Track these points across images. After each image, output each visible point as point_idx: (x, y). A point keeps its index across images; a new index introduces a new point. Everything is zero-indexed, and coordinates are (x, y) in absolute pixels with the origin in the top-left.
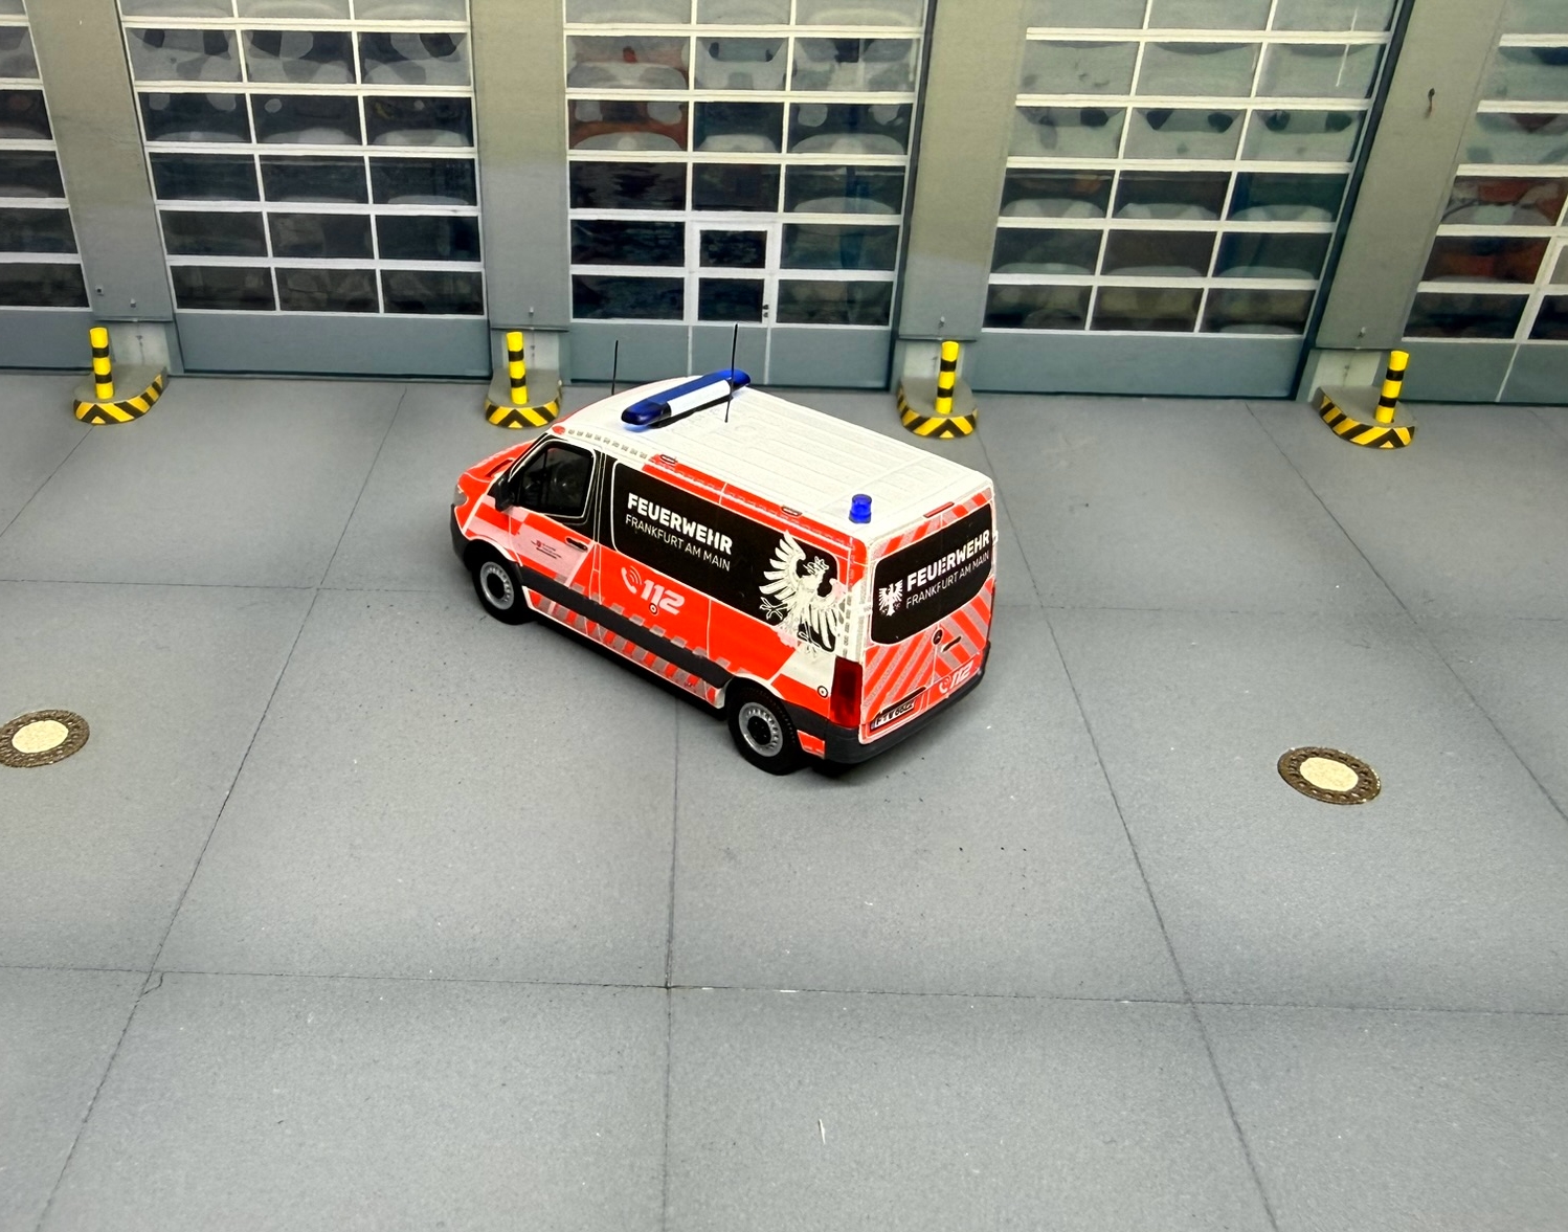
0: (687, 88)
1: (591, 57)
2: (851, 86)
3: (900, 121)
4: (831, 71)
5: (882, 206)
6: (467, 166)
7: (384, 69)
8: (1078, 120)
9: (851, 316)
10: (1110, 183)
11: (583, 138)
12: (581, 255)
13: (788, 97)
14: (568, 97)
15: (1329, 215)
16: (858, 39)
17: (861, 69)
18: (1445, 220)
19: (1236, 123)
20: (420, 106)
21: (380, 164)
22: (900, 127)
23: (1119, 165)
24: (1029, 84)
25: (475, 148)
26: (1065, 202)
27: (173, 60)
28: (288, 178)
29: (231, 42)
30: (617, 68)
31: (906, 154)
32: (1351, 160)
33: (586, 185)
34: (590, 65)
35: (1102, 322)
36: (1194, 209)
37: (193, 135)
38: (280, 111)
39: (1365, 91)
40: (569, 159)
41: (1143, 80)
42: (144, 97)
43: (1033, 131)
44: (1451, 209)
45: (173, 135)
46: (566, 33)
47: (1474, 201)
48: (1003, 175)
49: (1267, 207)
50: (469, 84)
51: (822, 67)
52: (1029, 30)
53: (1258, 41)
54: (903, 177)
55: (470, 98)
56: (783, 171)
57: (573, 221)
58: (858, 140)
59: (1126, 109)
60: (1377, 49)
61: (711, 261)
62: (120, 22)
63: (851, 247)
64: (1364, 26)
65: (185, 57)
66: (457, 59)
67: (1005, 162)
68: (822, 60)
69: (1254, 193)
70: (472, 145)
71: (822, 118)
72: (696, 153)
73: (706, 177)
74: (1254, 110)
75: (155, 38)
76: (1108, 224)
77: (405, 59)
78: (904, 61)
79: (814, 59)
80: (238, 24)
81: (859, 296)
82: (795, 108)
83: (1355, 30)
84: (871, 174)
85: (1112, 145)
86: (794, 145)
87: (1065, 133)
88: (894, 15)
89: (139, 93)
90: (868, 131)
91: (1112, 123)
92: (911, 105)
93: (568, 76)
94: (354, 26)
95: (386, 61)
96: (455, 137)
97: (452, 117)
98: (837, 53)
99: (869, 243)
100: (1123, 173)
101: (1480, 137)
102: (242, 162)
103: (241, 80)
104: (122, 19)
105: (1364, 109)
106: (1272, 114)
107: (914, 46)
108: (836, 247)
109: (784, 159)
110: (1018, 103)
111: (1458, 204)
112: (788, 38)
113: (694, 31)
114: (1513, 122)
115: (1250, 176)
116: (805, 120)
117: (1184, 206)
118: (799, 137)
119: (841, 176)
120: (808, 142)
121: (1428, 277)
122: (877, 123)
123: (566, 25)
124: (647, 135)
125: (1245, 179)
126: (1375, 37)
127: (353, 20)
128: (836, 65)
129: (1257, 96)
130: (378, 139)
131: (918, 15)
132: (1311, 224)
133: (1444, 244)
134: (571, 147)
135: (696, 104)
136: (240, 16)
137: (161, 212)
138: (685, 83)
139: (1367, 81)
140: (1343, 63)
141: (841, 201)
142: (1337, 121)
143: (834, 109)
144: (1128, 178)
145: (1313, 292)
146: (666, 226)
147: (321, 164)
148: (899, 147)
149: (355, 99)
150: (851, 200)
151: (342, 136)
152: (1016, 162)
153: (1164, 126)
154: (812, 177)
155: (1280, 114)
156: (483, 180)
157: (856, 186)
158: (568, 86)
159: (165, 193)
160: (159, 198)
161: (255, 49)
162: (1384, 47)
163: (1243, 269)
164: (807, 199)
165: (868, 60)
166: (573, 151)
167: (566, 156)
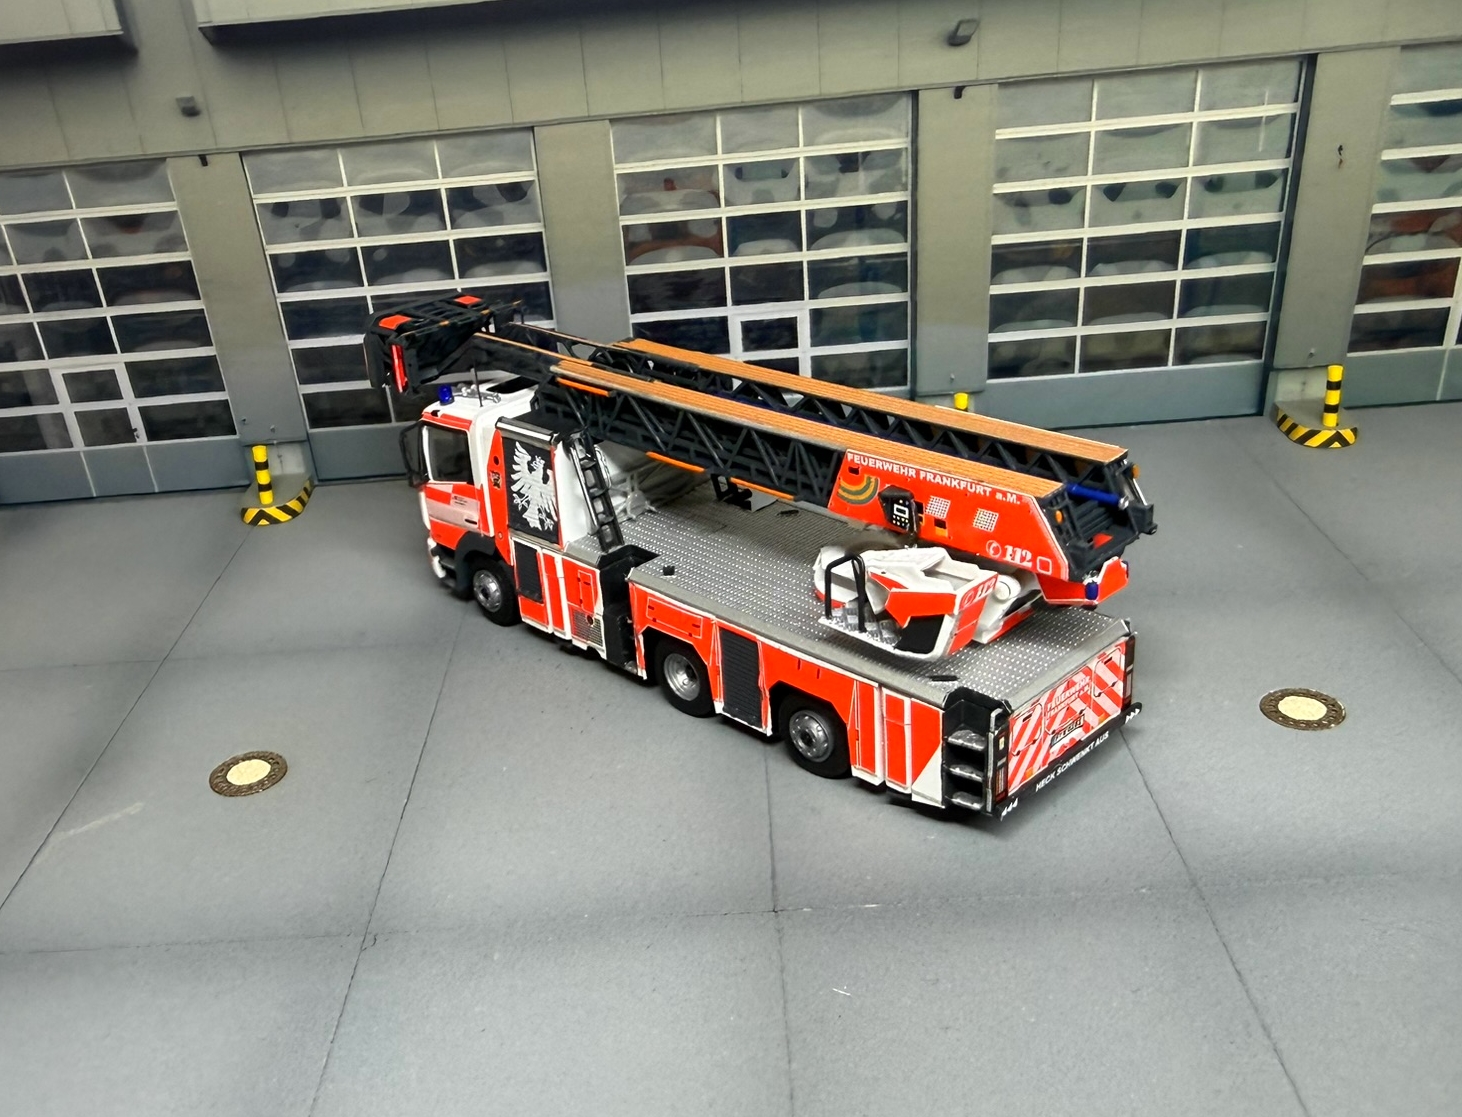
0: (720, 206)
1: (638, 190)
2: (853, 191)
3: (898, 216)
4: (838, 180)
5: (889, 286)
6: (543, 288)
7: (469, 216)
8: (1048, 200)
9: (875, 381)
10: (1081, 248)
11: (636, 254)
13: (803, 206)
14: (622, 224)
15: (1270, 258)
16: (855, 154)
17: (862, 177)
18: (1368, 251)
19: (1179, 189)
20: (500, 243)
22: (900, 220)
23: (1086, 233)
24: (1002, 175)
25: (548, 272)
26: (1046, 268)
27: (295, 226)
29: (343, 207)
30: (662, 196)
31: (906, 241)
32: (1281, 210)
33: (643, 293)
34: (639, 195)
35: (1089, 364)
36: (1154, 264)
37: (318, 284)
38: (386, 258)
39: (1284, 152)
40: (627, 273)
41: (1098, 161)
42: (274, 257)
43: (1011, 213)
44: (1371, 243)
45: (299, 286)
46: (616, 172)
47: (1391, 232)
48: (990, 252)
49: (1215, 256)
50: (540, 221)
51: (829, 179)
52: (997, 131)
53: (1188, 121)
54: (906, 261)
55: (541, 233)
56: (805, 266)
57: (634, 325)
58: (865, 234)
59: (1086, 187)
60: (1290, 118)
61: (753, 346)
62: (252, 200)
63: (869, 323)
64: (1275, 100)
65: (308, 222)
66: (529, 202)
67: (990, 240)
68: (827, 173)
69: (1202, 245)
70: (545, 269)
71: (834, 219)
72: (731, 258)
73: (742, 277)
74: (1193, 178)
75: (281, 209)
76: (1083, 283)
77: (485, 206)
78: (897, 167)
79: (822, 173)
80: (347, 192)
81: (879, 363)
82: (811, 214)
83: (1268, 104)
85: (1078, 218)
86: (813, 243)
87: (1035, 210)
88: (883, 131)
89: (270, 255)
90: (873, 227)
91: (1076, 199)
92: (906, 202)
93: (621, 206)
94: (442, 184)
95: (470, 209)
96: (531, 264)
97: (528, 249)
98: (839, 166)
99: (883, 319)
100: (1091, 240)
101: (1387, 181)
102: (356, 303)
103: (353, 236)
104: (253, 196)
105: (1284, 167)
106: (1208, 180)
107: (904, 153)
108: (856, 324)
109: (805, 256)
110: (996, 192)
111: (1375, 239)
112: (797, 159)
113: (721, 160)
114: (1411, 164)
115: (1198, 231)
116: (819, 223)
117: (1145, 262)
118: (816, 237)
119: (855, 265)
120: (823, 241)
121: (1361, 300)
122: (880, 220)
123: (615, 166)
124: (689, 248)
125: (1193, 234)
126: (1286, 108)
127: (441, 179)
128: (841, 175)
129: (1194, 165)
130: (469, 273)
131: (903, 128)
132: (1255, 266)
133: (1370, 271)
134: (627, 265)
135: (727, 218)
136: (349, 185)
137: (292, 350)
138: (716, 201)
139: (1285, 143)
140: (1262, 132)
141: (856, 286)
142: (1264, 180)
143: (844, 212)
144: (1095, 243)
145: (1264, 322)
146: (712, 320)
148: (901, 238)
149: (446, 243)
150: (864, 284)
151: (435, 273)
152: (999, 240)
153: (1120, 197)
154: (827, 269)
155: (1218, 176)
156: (556, 299)
157: (868, 272)
158: (621, 214)
159: (295, 334)
160: (290, 339)
161: (363, 210)
162: (1294, 116)
163: (1202, 309)
164: (828, 287)
165: (867, 169)
166: (630, 267)
167: (623, 271)
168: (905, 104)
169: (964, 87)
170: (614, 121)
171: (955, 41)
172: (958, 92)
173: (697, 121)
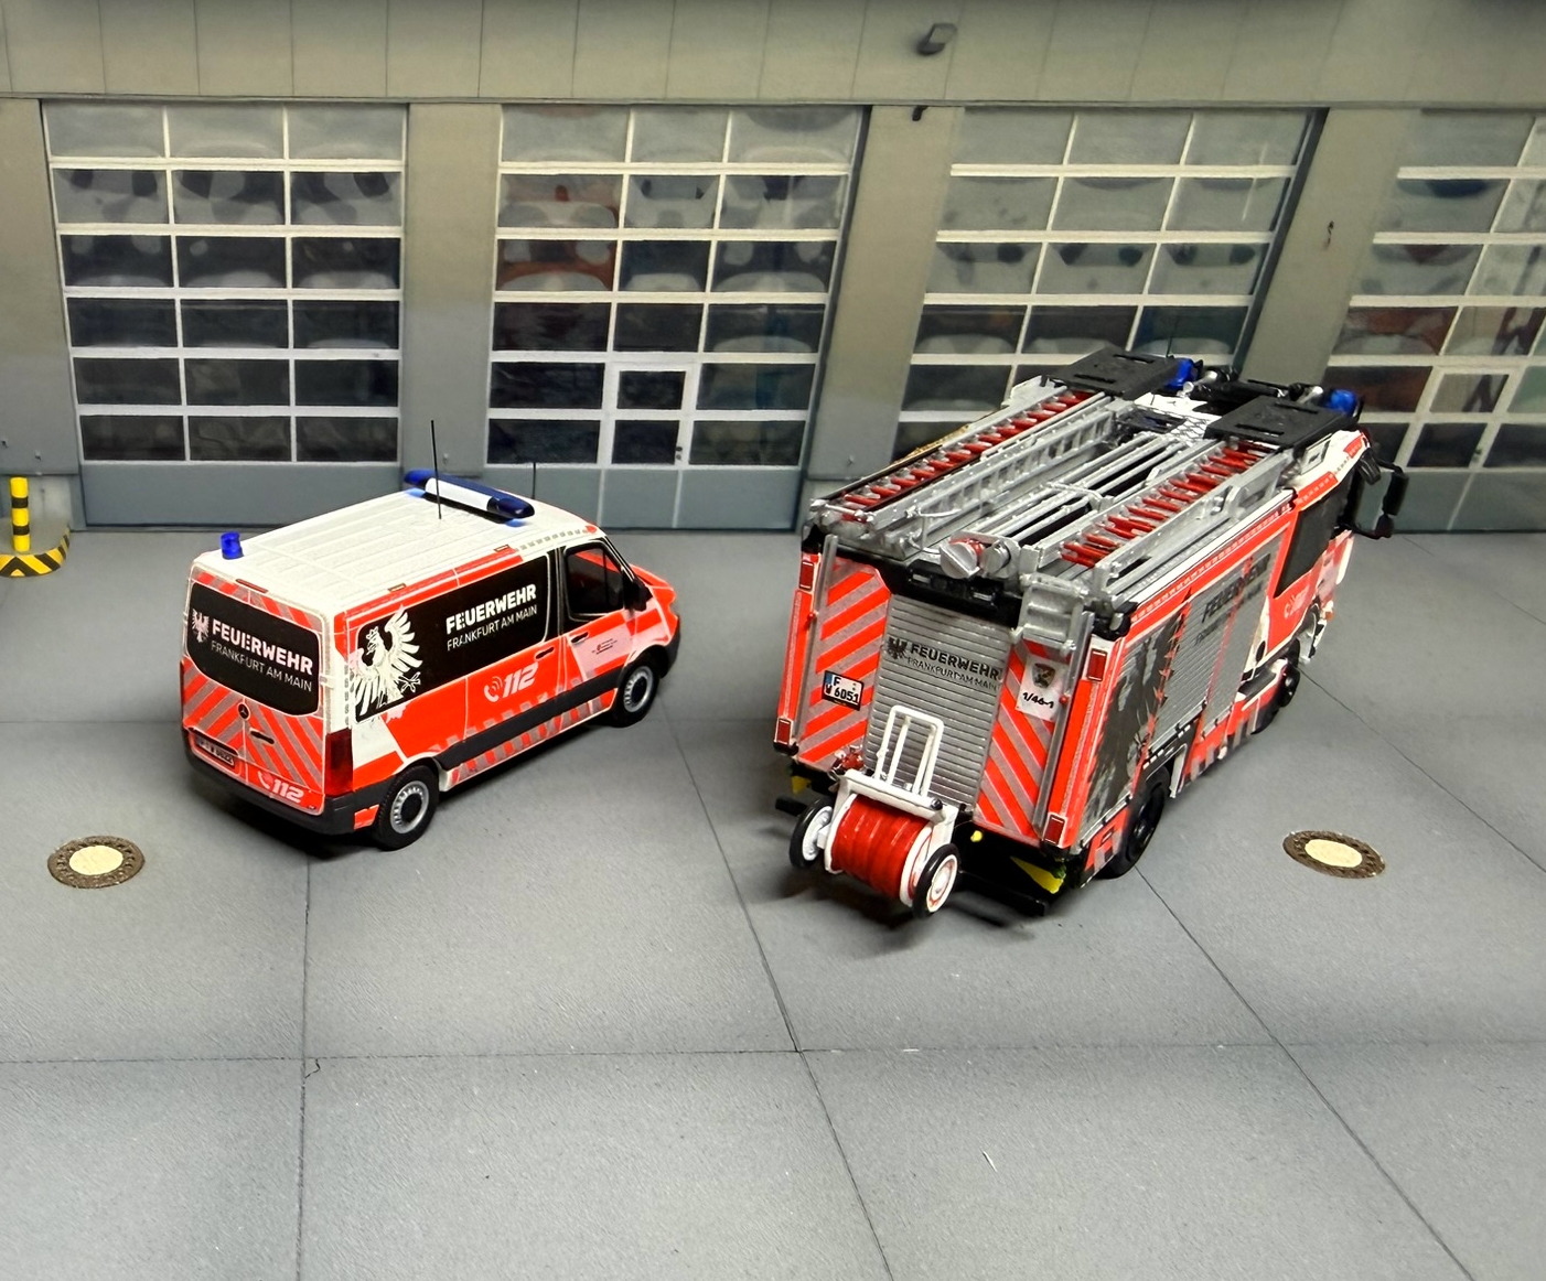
0: (617, 226)
1: (523, 197)
2: (778, 223)
3: (824, 258)
4: (759, 209)
5: (801, 345)
6: (392, 309)
7: (315, 209)
8: (995, 256)
9: (765, 457)
10: (1022, 317)
11: (512, 278)
12: (499, 399)
13: (715, 235)
14: (498, 236)
15: (1228, 348)
16: (787, 176)
17: (789, 207)
18: (1336, 351)
19: (1145, 257)
20: (348, 247)
21: (304, 308)
22: (822, 265)
23: (1032, 300)
24: (950, 221)
25: (400, 290)
26: (977, 338)
27: (99, 201)
28: (208, 323)
29: (160, 183)
30: (549, 207)
31: (827, 291)
32: (1252, 293)
33: (511, 327)
34: (523, 203)
36: (1100, 343)
37: (117, 278)
38: (206, 253)
39: (1268, 226)
40: (495, 300)
41: (1060, 216)
42: (67, 240)
43: (951, 267)
44: (1342, 339)
45: (94, 278)
46: (500, 172)
47: (1364, 331)
48: (924, 312)
50: (400, 225)
51: (751, 205)
52: (954, 166)
53: (1170, 175)
54: (822, 315)
55: (398, 240)
56: (705, 310)
57: (494, 364)
58: (781, 278)
59: (1041, 244)
60: (1283, 182)
61: (630, 402)
62: (47, 163)
63: (767, 386)
64: (1271, 160)
65: (111, 198)
66: (390, 199)
67: (922, 299)
68: (750, 198)
69: (1158, 326)
70: (397, 286)
71: (748, 255)
72: (621, 293)
73: (630, 317)
74: (1163, 245)
75: (82, 178)
76: (1017, 360)
77: (336, 199)
78: (831, 198)
79: (743, 196)
80: (168, 164)
81: (769, 436)
82: (723, 246)
83: (1263, 164)
84: (792, 312)
85: (1027, 282)
86: (719, 284)
87: (981, 268)
88: (823, 152)
89: (62, 236)
90: (793, 269)
91: (1027, 260)
92: (835, 243)
93: (500, 216)
94: (287, 166)
95: (318, 201)
96: (382, 279)
97: (380, 258)
98: (765, 190)
99: (784, 382)
100: (1035, 308)
101: (1373, 268)
102: (162, 307)
103: (168, 222)
104: (50, 158)
105: (1266, 242)
106: (1179, 248)
107: (842, 183)
108: (753, 386)
109: (708, 298)
110: (938, 240)
111: (1349, 335)
112: (718, 176)
113: (627, 169)
114: (1405, 253)
115: (1155, 309)
116: (730, 259)
117: (1091, 340)
118: (725, 275)
119: (762, 314)
120: (732, 281)
122: (801, 262)
123: (500, 164)
124: (571, 277)
125: (1150, 312)
126: (1280, 171)
127: (286, 159)
128: (765, 203)
129: (1168, 229)
130: (305, 281)
131: (847, 151)
133: (1337, 374)
134: (497, 289)
135: (624, 242)
136: (171, 156)
137: (75, 359)
138: (615, 222)
139: (1271, 215)
140: (1250, 198)
141: (761, 340)
142: (1240, 254)
143: (761, 248)
144: (1039, 313)
146: (586, 367)
147: (242, 307)
148: (822, 285)
149: (283, 240)
150: (770, 338)
151: (265, 278)
152: (933, 299)
153: (1077, 260)
154: (735, 315)
155: (1187, 248)
156: (407, 324)
157: (777, 325)
158: (499, 226)
159: (81, 339)
160: (73, 345)
161: (184, 189)
162: (1289, 180)
164: (728, 338)
165: (796, 197)
166: (500, 293)
167: (491, 297)
168: (854, 122)
169: (925, 107)
170: (508, 107)
171: (926, 49)
172: (918, 113)
173: (605, 117)
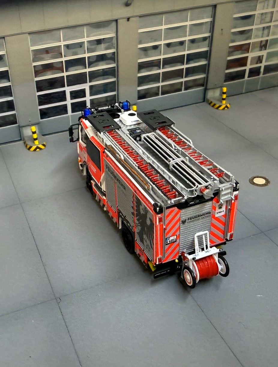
0: (62, 57)
1: (38, 54)
2: (101, 50)
3: (113, 56)
4: (96, 47)
5: (111, 77)
6: (9, 87)
8: (152, 48)
10: (160, 62)
11: (38, 75)
12: (41, 104)
13: (86, 55)
14: (33, 65)
15: (206, 60)
16: (101, 39)
17: (103, 46)
18: (229, 56)
19: (185, 43)
22: (113, 58)
23: (162, 57)
24: (140, 43)
26: (151, 68)
30: (45, 56)
31: (115, 63)
32: (208, 47)
33: (40, 86)
34: (38, 56)
35: (163, 93)
36: (179, 64)
39: (209, 31)
40: (35, 80)
41: (164, 37)
43: (142, 52)
44: (229, 54)
46: (31, 49)
47: (234, 51)
48: (138, 65)
49: (194, 60)
50: (7, 67)
51: (93, 47)
52: (139, 30)
53: (187, 24)
54: (115, 69)
55: (8, 70)
56: (88, 73)
57: (38, 95)
58: (104, 62)
59: (162, 44)
61: (73, 98)
63: (106, 88)
66: (4, 61)
67: (137, 61)
68: (94, 45)
69: (191, 58)
70: (10, 82)
71: (95, 59)
72: (66, 73)
73: (69, 78)
74: (188, 40)
76: (161, 71)
78: (112, 42)
79: (91, 45)
81: (109, 99)
82: (89, 58)
83: (206, 19)
84: (108, 70)
85: (160, 53)
86: (89, 66)
87: (149, 52)
88: (109, 32)
90: (106, 60)
91: (159, 49)
92: (115, 52)
93: (33, 60)
96: (6, 80)
97: (4, 75)
98: (97, 43)
99: (110, 86)
100: (163, 59)
101: (233, 37)
105: (209, 35)
106: (192, 40)
107: (114, 38)
108: (102, 88)
109: (87, 70)
110: (139, 47)
111: (230, 52)
112: (85, 42)
113: (62, 43)
114: (238, 33)
116: (91, 60)
117: (177, 63)
118: (90, 64)
119: (101, 72)
120: (93, 65)
121: (227, 69)
122: (108, 58)
124: (54, 71)
125: (188, 55)
126: (209, 20)
128: (97, 45)
129: (188, 36)
131: (114, 31)
132: (203, 62)
133: (230, 62)
135: (65, 61)
139: (209, 29)
140: (204, 27)
141: (102, 77)
142: (205, 39)
143: (98, 56)
145: (205, 77)
146: (61, 92)
148: (113, 62)
150: (104, 77)
152: (140, 61)
153: (170, 46)
154: (95, 73)
156: (14, 90)
157: (105, 73)
158: (33, 62)
162: (211, 21)
163: (191, 75)
164: (94, 79)
165: (104, 43)
166: (36, 78)
167: (34, 80)
168: (114, 24)
169: (130, 18)
170: (30, 33)
171: (127, 5)
172: (128, 19)
173: (55, 32)
